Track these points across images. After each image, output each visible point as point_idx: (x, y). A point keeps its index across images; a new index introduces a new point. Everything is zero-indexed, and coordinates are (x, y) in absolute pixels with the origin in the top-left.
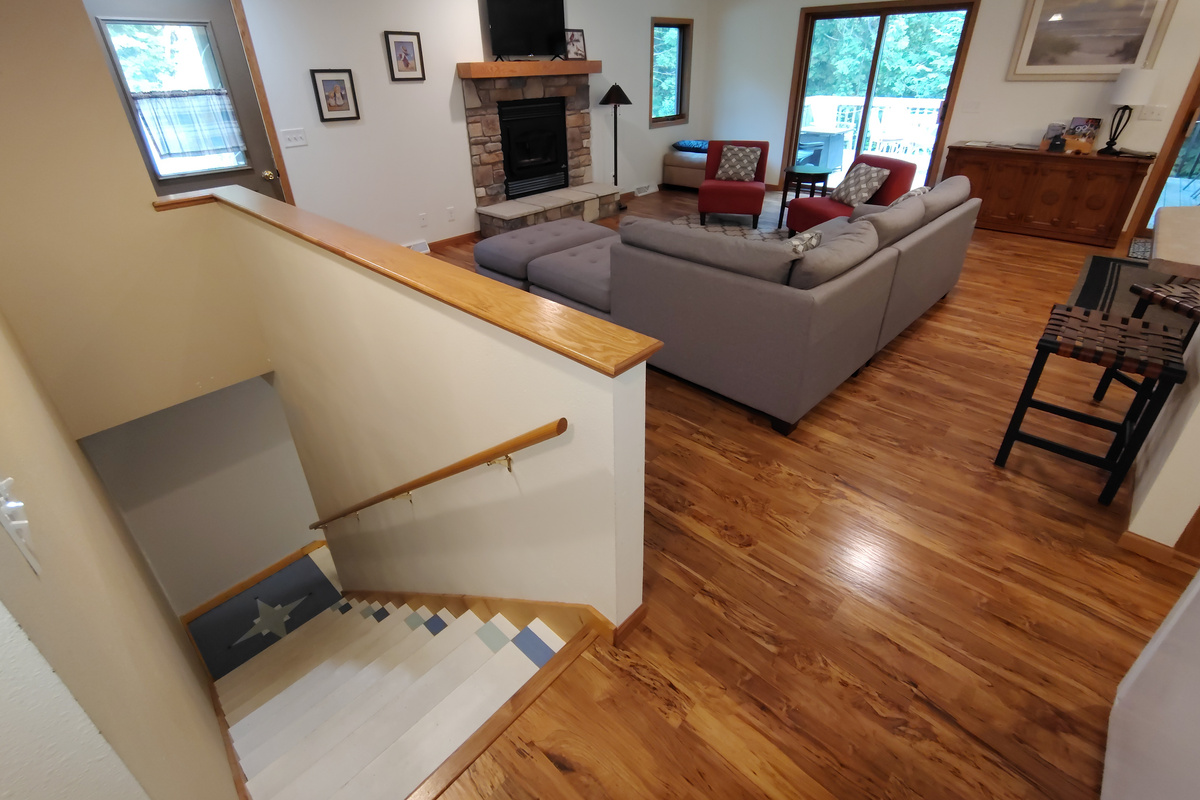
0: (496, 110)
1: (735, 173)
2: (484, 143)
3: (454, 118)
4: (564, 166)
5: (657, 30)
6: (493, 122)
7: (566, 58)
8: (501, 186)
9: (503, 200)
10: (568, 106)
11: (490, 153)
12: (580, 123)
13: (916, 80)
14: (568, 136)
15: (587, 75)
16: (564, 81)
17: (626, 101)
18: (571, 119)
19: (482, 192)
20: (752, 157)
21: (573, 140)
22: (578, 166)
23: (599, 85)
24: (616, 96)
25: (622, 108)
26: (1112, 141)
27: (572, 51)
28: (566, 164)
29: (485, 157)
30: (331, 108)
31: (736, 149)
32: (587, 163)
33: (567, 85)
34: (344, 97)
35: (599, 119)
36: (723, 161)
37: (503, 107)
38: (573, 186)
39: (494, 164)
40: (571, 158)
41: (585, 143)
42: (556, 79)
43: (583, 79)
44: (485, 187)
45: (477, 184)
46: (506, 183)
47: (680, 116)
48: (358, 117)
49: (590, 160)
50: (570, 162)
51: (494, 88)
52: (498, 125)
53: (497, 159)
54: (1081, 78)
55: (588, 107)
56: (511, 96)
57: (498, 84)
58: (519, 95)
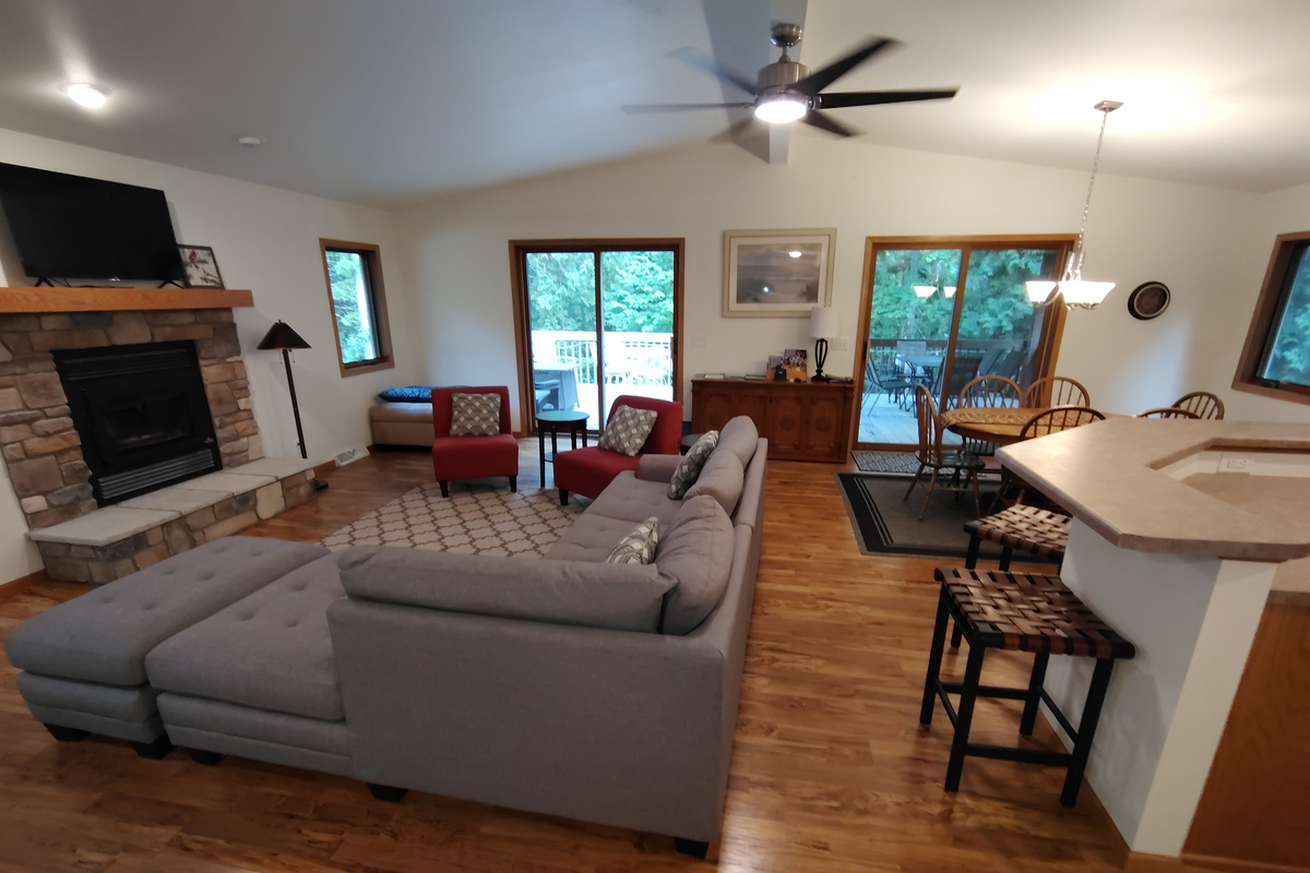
0: (52, 365)
1: (474, 427)
2: (29, 421)
4: (209, 440)
5: (329, 255)
6: (45, 384)
7: (187, 285)
8: (82, 488)
9: (92, 509)
10: (202, 353)
11: (47, 435)
12: (228, 376)
13: (613, 315)
14: (210, 395)
15: (229, 310)
16: (188, 318)
17: (301, 344)
18: (210, 372)
19: (37, 503)
20: (492, 405)
21: (220, 401)
22: (236, 437)
23: (252, 323)
24: (282, 338)
25: (296, 355)
26: (819, 370)
27: (196, 276)
28: (213, 435)
29: (34, 444)
31: (470, 397)
32: (250, 431)
33: (196, 323)
35: (262, 372)
36: (456, 413)
37: (63, 360)
38: (230, 466)
39: (59, 454)
40: (222, 426)
41: (242, 404)
42: (173, 316)
43: (224, 316)
44: (44, 494)
45: (22, 491)
46: (93, 480)
47: (383, 358)
49: (256, 427)
50: (220, 434)
51: (41, 329)
52: (59, 387)
53: (65, 445)
54: (783, 315)
55: (239, 353)
56: (79, 341)
57: (48, 324)
58: (100, 340)
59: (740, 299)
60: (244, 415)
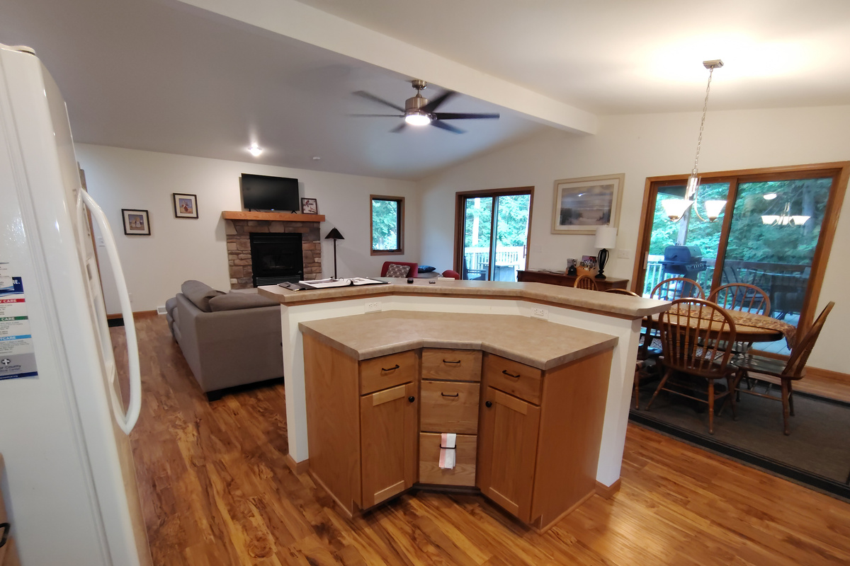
0: (248, 237)
2: (238, 254)
3: (218, 239)
4: (300, 272)
5: (376, 204)
6: (245, 243)
7: (303, 213)
8: (249, 279)
9: (251, 287)
10: (303, 239)
11: (242, 259)
12: (313, 248)
14: (303, 255)
15: (319, 222)
16: (300, 225)
17: (341, 237)
18: (305, 246)
19: (235, 281)
21: (306, 257)
22: (311, 272)
23: (325, 229)
24: (335, 235)
25: (339, 242)
27: (307, 210)
29: (237, 262)
30: (132, 228)
32: (318, 271)
33: (302, 227)
34: (142, 223)
35: (326, 247)
37: (253, 236)
39: (244, 266)
40: (306, 267)
41: (316, 260)
42: (294, 223)
43: (315, 225)
44: (238, 278)
45: (232, 276)
46: (254, 277)
47: (399, 251)
48: (149, 234)
49: (321, 270)
50: (305, 270)
51: (248, 225)
52: (249, 245)
53: (247, 264)
54: (586, 233)
55: (319, 240)
56: (259, 230)
57: (250, 224)
58: (265, 230)
59: (563, 223)
60: (317, 264)
